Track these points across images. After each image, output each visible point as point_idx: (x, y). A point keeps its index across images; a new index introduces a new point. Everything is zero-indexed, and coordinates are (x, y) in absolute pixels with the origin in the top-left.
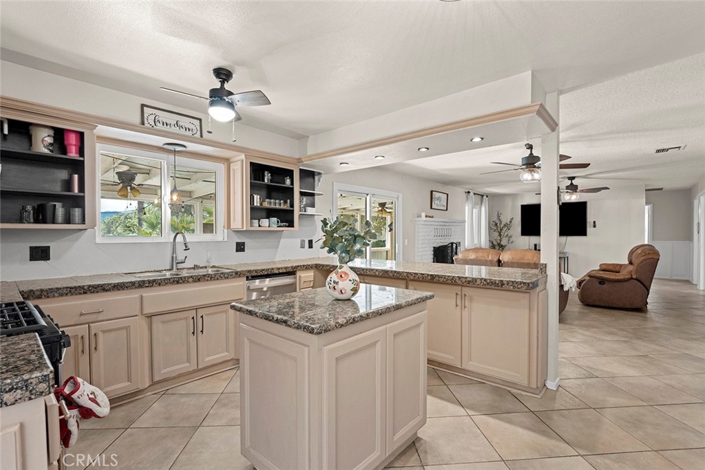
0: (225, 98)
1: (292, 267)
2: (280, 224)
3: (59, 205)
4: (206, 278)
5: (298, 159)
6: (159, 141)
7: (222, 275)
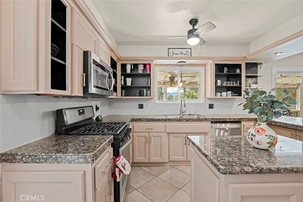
0: (194, 33)
1: (238, 119)
2: (233, 94)
3: (145, 90)
4: (191, 120)
5: (244, 57)
6: (175, 62)
7: (198, 120)
